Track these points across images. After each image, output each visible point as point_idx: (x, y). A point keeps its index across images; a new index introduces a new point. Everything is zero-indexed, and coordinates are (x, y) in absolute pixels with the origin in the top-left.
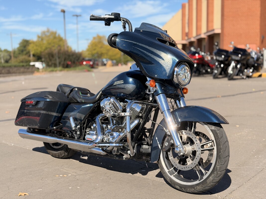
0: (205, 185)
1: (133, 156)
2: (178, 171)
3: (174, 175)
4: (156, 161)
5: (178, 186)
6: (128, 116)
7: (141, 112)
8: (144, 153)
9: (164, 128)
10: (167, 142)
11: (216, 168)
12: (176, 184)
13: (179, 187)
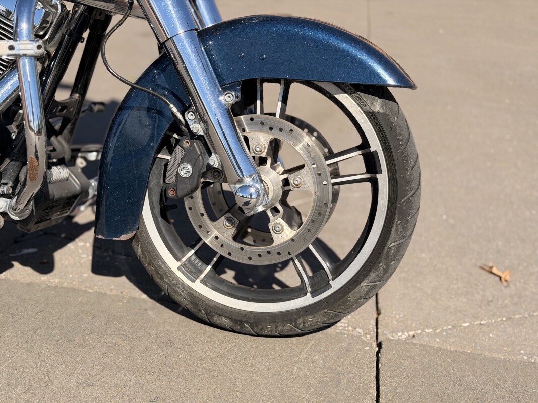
0: (340, 310)
1: (23, 218)
2: (215, 259)
3: (202, 276)
4: (126, 233)
5: (227, 317)
6: (31, 56)
7: (41, 33)
8: (57, 201)
9: (172, 106)
10: (188, 162)
11: (385, 251)
12: (218, 312)
13: (231, 319)
